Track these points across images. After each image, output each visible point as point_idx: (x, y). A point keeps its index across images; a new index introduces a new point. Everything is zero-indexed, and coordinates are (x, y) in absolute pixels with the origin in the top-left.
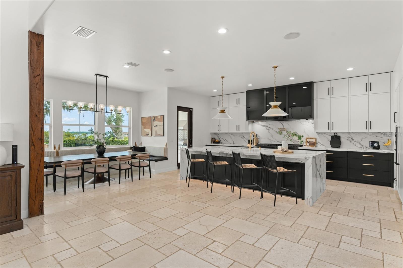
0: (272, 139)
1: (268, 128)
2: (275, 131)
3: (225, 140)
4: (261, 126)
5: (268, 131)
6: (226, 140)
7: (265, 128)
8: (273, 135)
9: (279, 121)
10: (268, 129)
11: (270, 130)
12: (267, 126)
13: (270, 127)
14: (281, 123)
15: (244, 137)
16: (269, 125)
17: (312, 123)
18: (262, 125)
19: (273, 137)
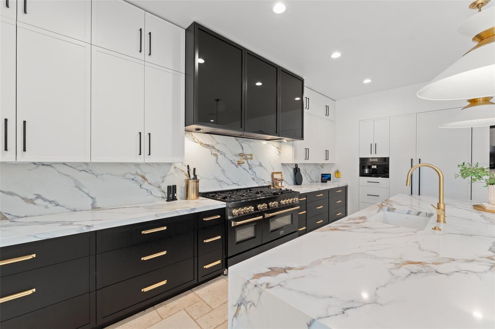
0: (222, 178)
1: (216, 153)
2: (229, 160)
3: (39, 201)
4: (198, 145)
5: (215, 158)
6: (45, 200)
7: (208, 151)
8: (224, 170)
9: (236, 138)
10: (216, 155)
11: (220, 156)
12: (213, 147)
13: (218, 151)
14: (240, 143)
15: (143, 177)
16: (218, 143)
17: (277, 148)
18: (201, 144)
19: (224, 175)
